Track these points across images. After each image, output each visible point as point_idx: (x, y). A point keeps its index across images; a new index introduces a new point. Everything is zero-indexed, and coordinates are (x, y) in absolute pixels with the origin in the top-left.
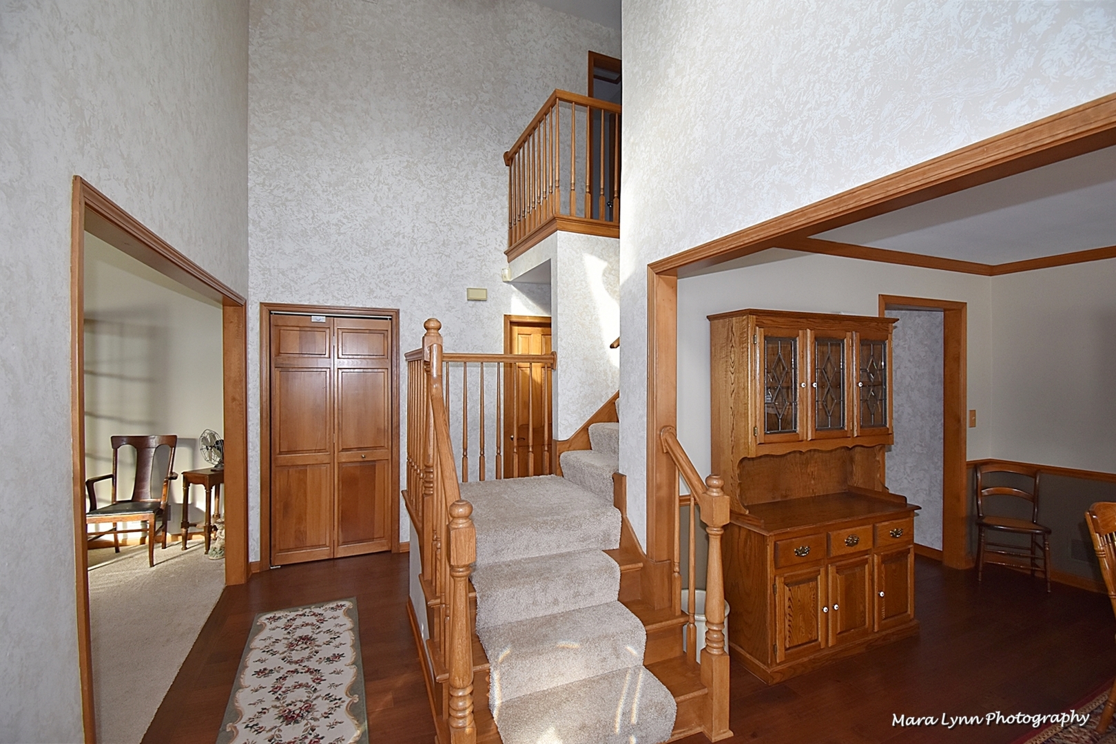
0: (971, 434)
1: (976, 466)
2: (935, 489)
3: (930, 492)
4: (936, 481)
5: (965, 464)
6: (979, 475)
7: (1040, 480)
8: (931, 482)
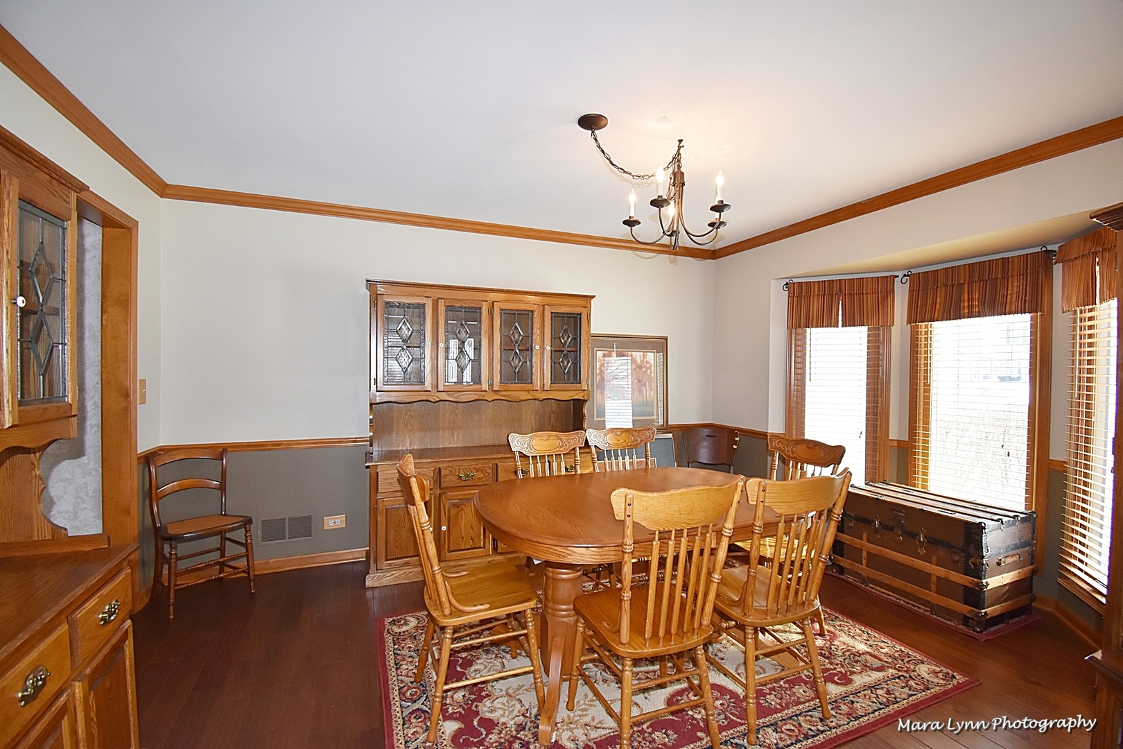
0: (142, 414)
1: (148, 459)
2: (84, 506)
3: (76, 512)
4: (87, 494)
5: (135, 458)
6: (153, 470)
7: (226, 462)
8: (78, 497)
